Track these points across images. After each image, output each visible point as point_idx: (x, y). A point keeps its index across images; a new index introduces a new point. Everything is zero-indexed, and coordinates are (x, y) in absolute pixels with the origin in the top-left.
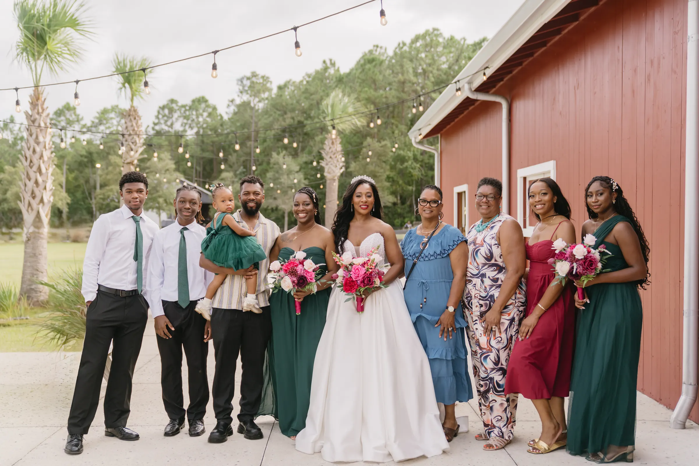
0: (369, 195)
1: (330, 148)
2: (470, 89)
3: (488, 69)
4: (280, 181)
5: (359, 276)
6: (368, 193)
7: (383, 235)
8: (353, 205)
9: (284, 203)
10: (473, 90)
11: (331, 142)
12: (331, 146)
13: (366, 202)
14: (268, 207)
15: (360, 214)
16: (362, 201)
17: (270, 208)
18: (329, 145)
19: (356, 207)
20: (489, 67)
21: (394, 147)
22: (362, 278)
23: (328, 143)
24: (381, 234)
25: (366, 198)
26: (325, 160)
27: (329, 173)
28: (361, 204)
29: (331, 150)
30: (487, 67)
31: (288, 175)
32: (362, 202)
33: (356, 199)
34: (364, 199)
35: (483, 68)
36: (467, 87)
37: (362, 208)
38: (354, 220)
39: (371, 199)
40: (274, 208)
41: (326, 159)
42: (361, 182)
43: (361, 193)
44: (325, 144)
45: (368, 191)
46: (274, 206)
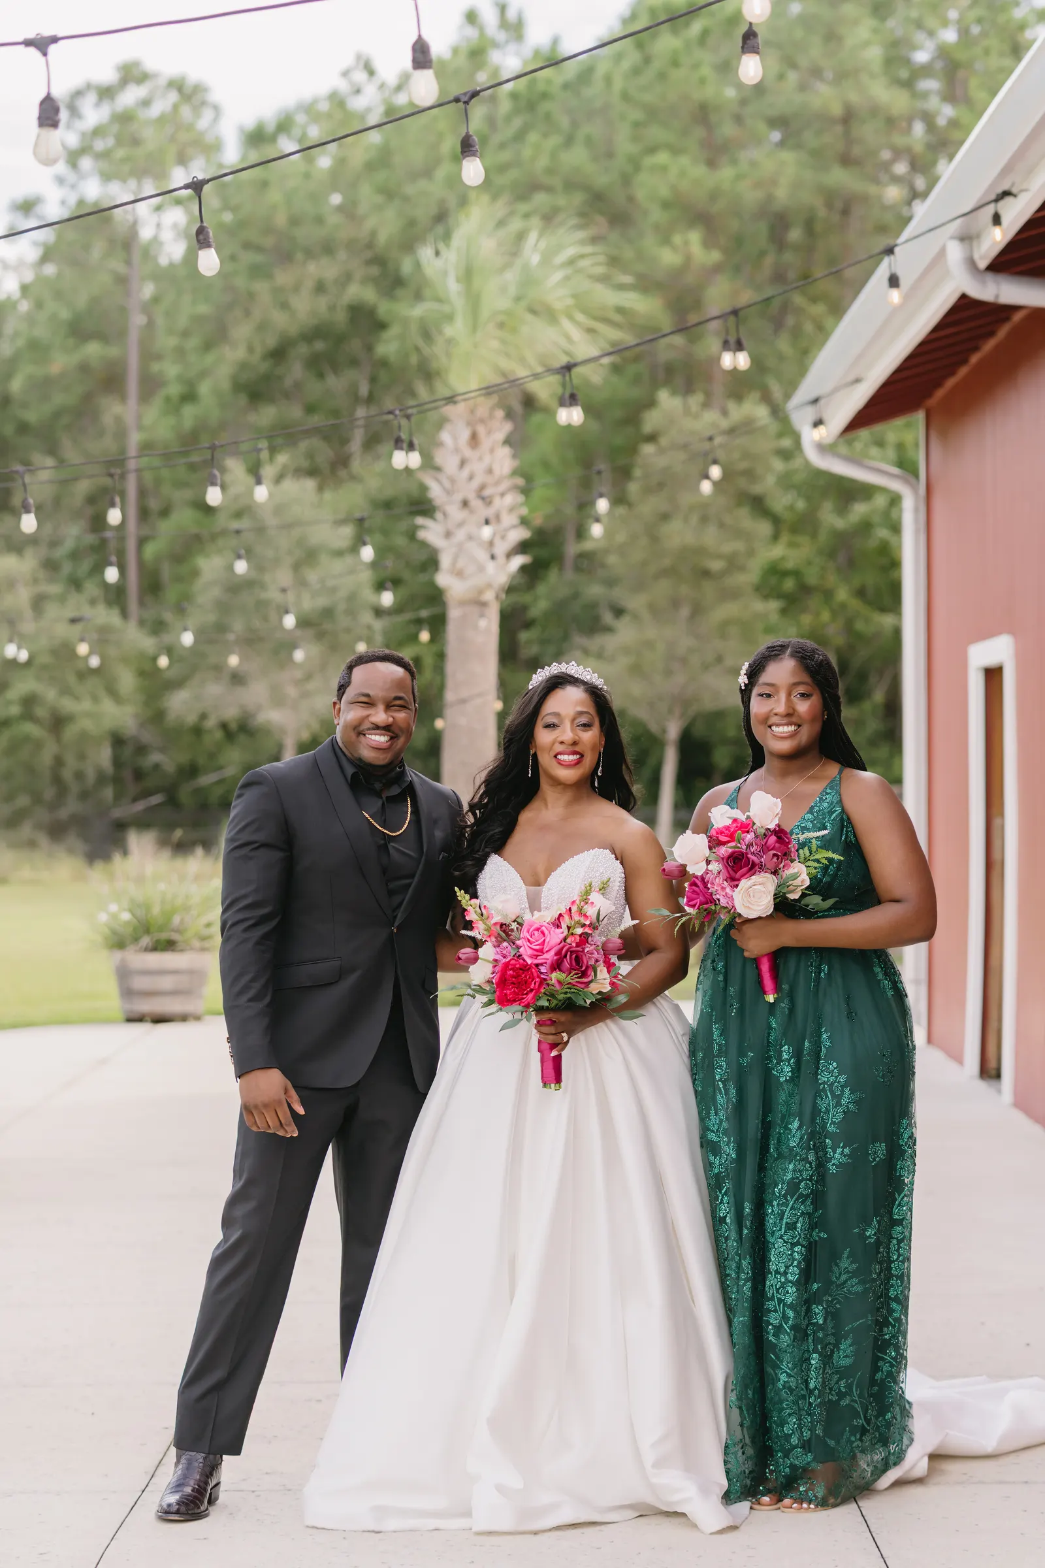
0: (583, 720)
1: (463, 463)
2: (971, 263)
3: (1009, 200)
4: (264, 595)
5: (546, 949)
6: (581, 713)
7: (621, 858)
8: (535, 756)
9: (278, 700)
10: (983, 264)
11: (465, 434)
12: (468, 452)
13: (575, 743)
14: (203, 716)
15: (556, 782)
16: (560, 739)
17: (211, 723)
18: (457, 450)
19: (545, 760)
20: (1014, 191)
21: (707, 477)
22: (556, 954)
23: (455, 438)
24: (613, 852)
25: (572, 730)
26: (439, 515)
27: (460, 574)
28: (558, 748)
29: (465, 473)
30: (1006, 194)
31: (297, 567)
32: (562, 743)
33: (543, 737)
34: (567, 733)
35: (993, 197)
36: (955, 252)
37: (560, 763)
38: (536, 804)
39: (590, 737)
40: (233, 726)
41: (445, 514)
42: (558, 682)
43: (557, 715)
44: (440, 444)
45: (579, 709)
46: (230, 713)
